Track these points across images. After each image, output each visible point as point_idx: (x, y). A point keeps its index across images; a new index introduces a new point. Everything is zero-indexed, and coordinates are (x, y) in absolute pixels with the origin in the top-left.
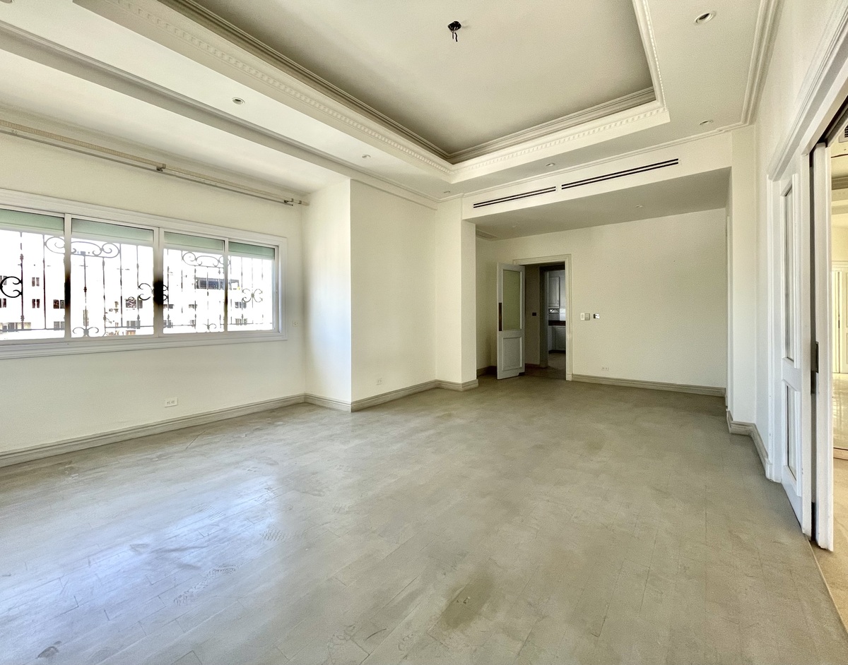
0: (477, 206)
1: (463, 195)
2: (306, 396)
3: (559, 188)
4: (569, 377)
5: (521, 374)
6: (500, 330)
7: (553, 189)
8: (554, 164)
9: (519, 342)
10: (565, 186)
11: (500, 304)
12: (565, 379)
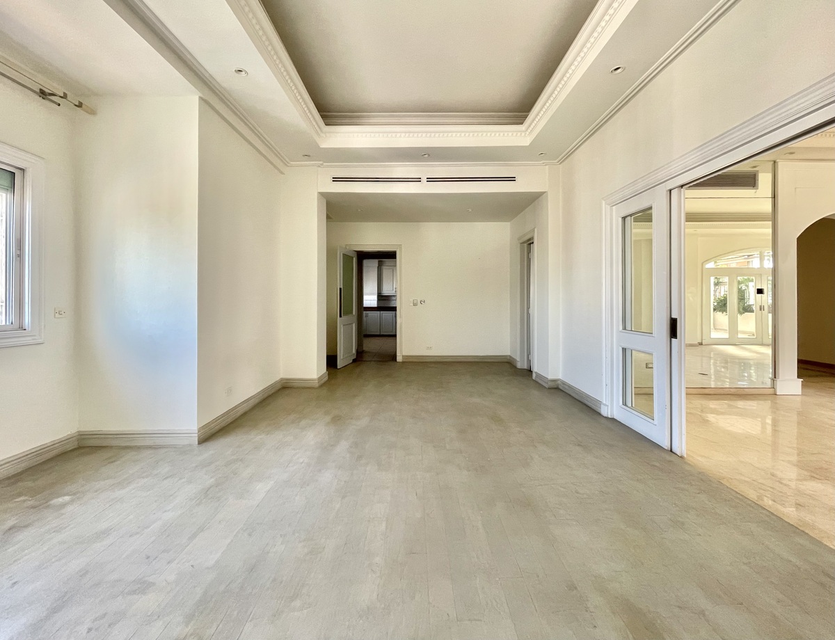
0: (336, 179)
1: (322, 165)
2: (82, 436)
3: (424, 180)
4: (399, 359)
5: (354, 361)
6: (340, 316)
7: (418, 180)
8: (429, 155)
9: (352, 329)
10: (430, 180)
11: (340, 289)
12: (396, 360)
